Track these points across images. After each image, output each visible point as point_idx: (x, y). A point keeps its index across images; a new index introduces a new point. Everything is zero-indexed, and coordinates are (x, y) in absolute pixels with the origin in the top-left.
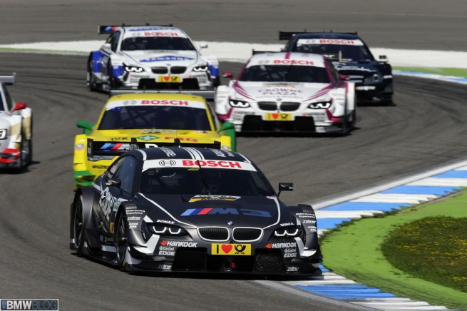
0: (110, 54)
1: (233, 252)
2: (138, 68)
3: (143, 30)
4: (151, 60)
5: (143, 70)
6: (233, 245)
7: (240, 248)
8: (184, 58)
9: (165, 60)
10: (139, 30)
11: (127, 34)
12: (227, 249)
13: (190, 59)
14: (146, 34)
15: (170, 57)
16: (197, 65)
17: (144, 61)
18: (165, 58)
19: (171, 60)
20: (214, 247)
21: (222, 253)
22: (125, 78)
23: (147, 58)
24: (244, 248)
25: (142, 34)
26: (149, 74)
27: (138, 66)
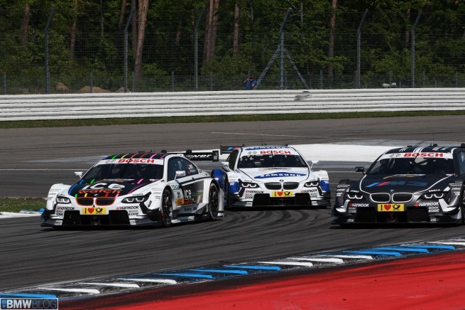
0: (228, 171)
1: (391, 209)
2: (253, 184)
3: (260, 148)
4: (265, 177)
5: (258, 186)
6: (392, 205)
7: (396, 207)
8: (296, 175)
9: (278, 176)
10: (255, 149)
11: (244, 153)
12: (388, 207)
13: (302, 175)
14: (261, 152)
15: (283, 173)
16: (308, 181)
17: (259, 177)
18: (278, 175)
19: (284, 176)
20: (379, 206)
21: (384, 210)
22: (241, 194)
23: (262, 175)
24: (399, 207)
25: (258, 153)
26: (263, 189)
27: (254, 182)
